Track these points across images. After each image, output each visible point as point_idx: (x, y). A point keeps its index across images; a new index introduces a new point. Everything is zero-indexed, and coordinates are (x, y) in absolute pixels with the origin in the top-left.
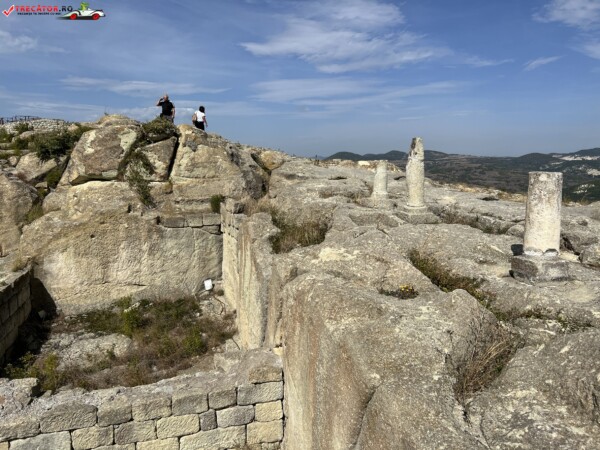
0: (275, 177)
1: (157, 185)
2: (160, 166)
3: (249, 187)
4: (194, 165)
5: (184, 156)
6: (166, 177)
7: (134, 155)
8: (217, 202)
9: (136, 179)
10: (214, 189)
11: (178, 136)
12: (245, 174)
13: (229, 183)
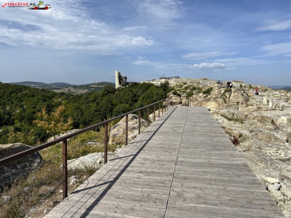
0: (250, 99)
1: (227, 99)
2: (228, 96)
3: (245, 100)
4: (234, 96)
5: (233, 94)
6: (229, 98)
7: (224, 94)
8: (238, 103)
9: (223, 98)
10: (238, 100)
11: (231, 91)
12: (244, 98)
13: (241, 100)
